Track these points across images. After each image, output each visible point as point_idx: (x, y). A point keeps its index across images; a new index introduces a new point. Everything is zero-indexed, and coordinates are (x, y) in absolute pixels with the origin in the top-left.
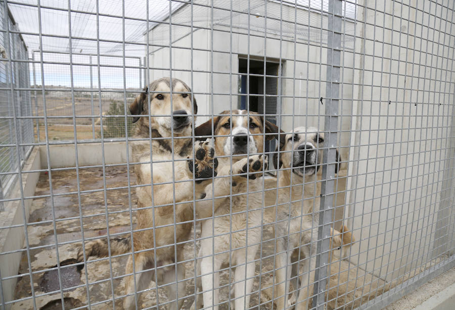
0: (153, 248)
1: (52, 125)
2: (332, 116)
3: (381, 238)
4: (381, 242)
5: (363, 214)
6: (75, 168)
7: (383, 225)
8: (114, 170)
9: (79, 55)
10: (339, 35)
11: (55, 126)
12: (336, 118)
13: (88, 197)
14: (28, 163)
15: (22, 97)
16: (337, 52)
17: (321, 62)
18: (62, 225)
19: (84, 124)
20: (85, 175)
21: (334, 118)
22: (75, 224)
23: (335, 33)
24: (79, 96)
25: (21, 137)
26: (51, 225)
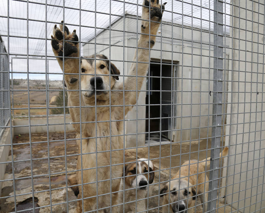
0: (96, 196)
1: (21, 104)
2: (218, 104)
3: (254, 190)
4: (254, 193)
5: (241, 172)
6: (47, 141)
7: (255, 181)
8: (62, 136)
9: (40, 60)
10: (222, 48)
11: (23, 105)
12: (221, 105)
13: (44, 154)
14: (6, 131)
15: (4, 88)
16: (221, 60)
17: (210, 67)
18: (27, 174)
19: (41, 104)
20: (42, 139)
21: (219, 105)
22: (36, 173)
23: (218, 47)
24: (39, 86)
25: (3, 114)
26: (20, 173)
